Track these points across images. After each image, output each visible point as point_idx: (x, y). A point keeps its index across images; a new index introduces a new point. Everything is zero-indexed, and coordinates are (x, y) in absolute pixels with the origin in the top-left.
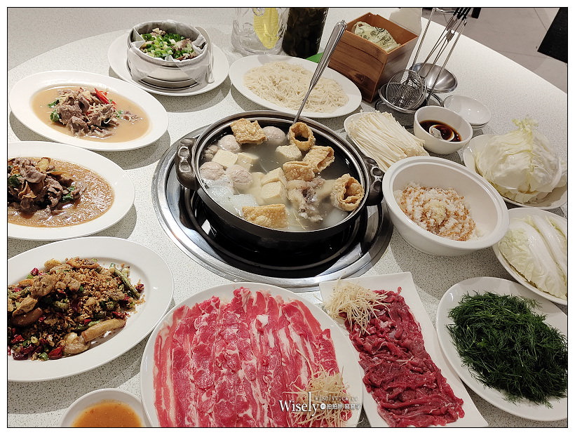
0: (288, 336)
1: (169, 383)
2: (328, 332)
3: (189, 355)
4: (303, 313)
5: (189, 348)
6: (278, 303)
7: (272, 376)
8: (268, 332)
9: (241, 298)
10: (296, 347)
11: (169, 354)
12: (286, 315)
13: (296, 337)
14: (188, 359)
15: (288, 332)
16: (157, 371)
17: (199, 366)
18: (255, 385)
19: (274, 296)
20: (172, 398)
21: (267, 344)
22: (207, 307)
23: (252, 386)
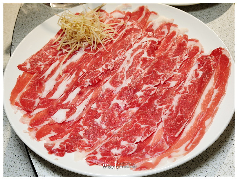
0: (55, 89)
1: (198, 110)
2: (20, 67)
3: (162, 125)
4: (20, 94)
5: (159, 130)
6: (30, 119)
7: (104, 67)
8: (68, 103)
9: (62, 143)
10: (60, 76)
11: (184, 135)
12: (36, 105)
13: (49, 85)
14: (166, 121)
15: (51, 93)
16: (207, 122)
17: (160, 110)
18: (124, 69)
19: (26, 126)
20: (203, 97)
21: (80, 94)
22: (108, 157)
23: (126, 69)
